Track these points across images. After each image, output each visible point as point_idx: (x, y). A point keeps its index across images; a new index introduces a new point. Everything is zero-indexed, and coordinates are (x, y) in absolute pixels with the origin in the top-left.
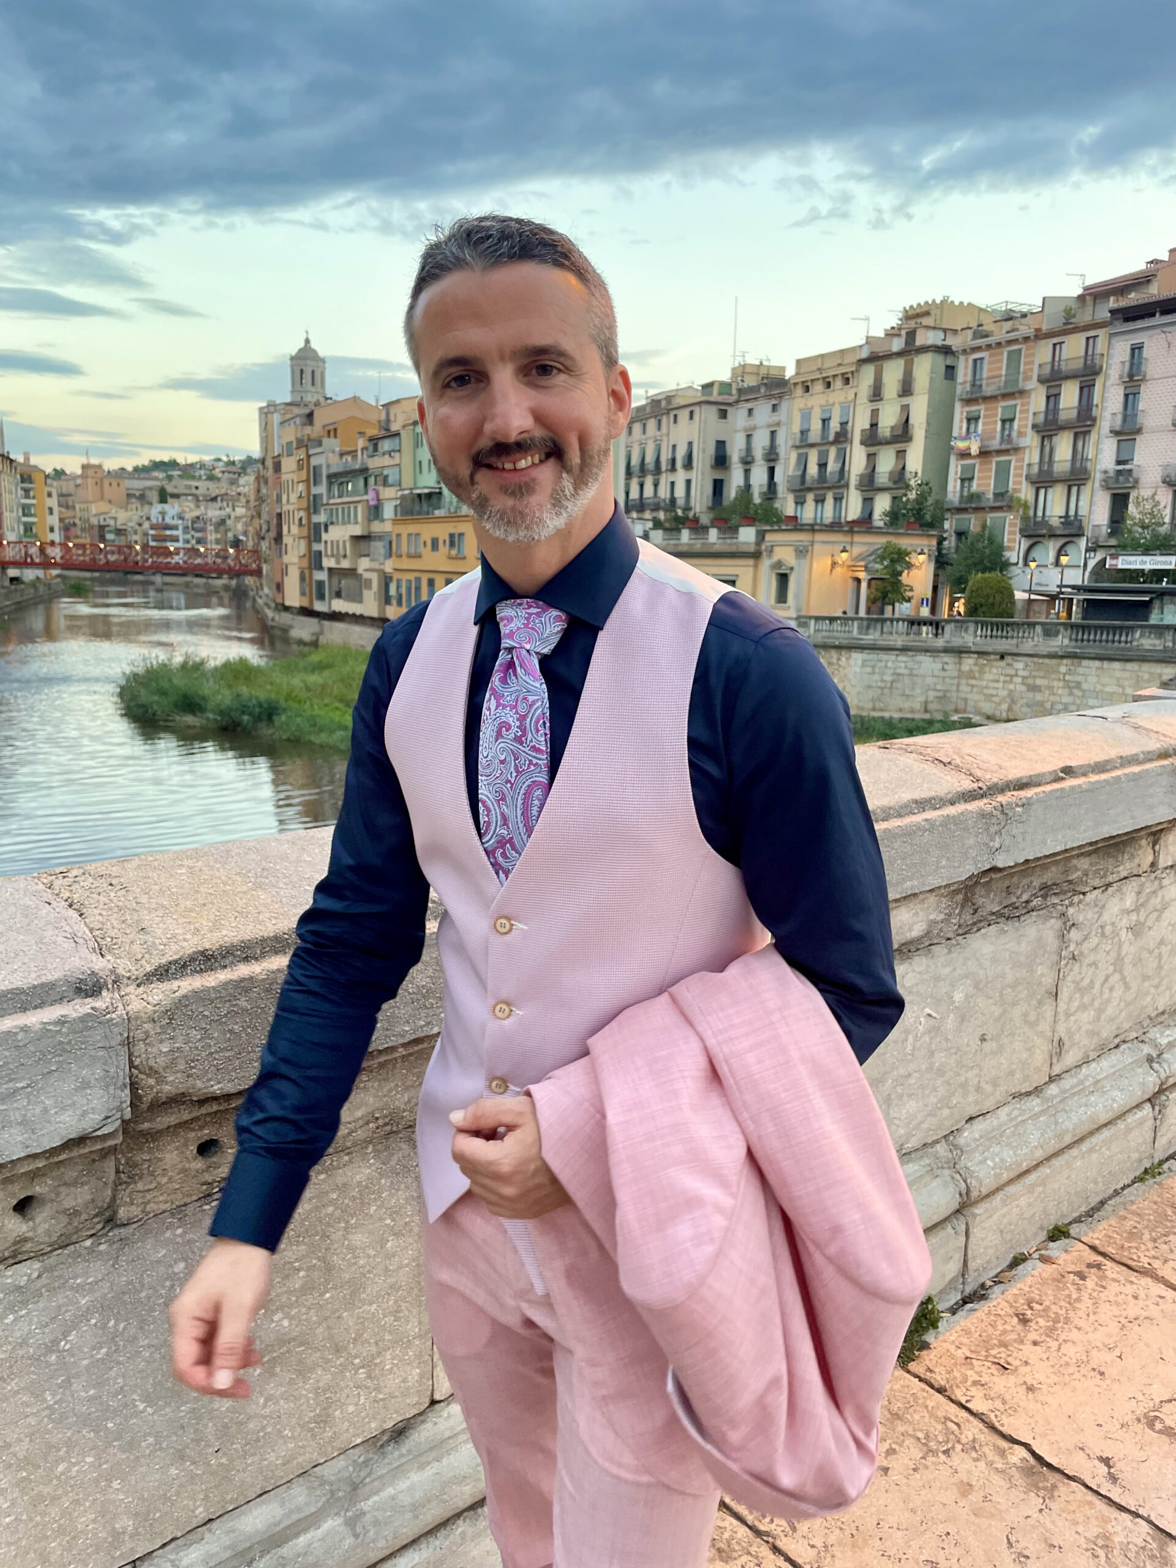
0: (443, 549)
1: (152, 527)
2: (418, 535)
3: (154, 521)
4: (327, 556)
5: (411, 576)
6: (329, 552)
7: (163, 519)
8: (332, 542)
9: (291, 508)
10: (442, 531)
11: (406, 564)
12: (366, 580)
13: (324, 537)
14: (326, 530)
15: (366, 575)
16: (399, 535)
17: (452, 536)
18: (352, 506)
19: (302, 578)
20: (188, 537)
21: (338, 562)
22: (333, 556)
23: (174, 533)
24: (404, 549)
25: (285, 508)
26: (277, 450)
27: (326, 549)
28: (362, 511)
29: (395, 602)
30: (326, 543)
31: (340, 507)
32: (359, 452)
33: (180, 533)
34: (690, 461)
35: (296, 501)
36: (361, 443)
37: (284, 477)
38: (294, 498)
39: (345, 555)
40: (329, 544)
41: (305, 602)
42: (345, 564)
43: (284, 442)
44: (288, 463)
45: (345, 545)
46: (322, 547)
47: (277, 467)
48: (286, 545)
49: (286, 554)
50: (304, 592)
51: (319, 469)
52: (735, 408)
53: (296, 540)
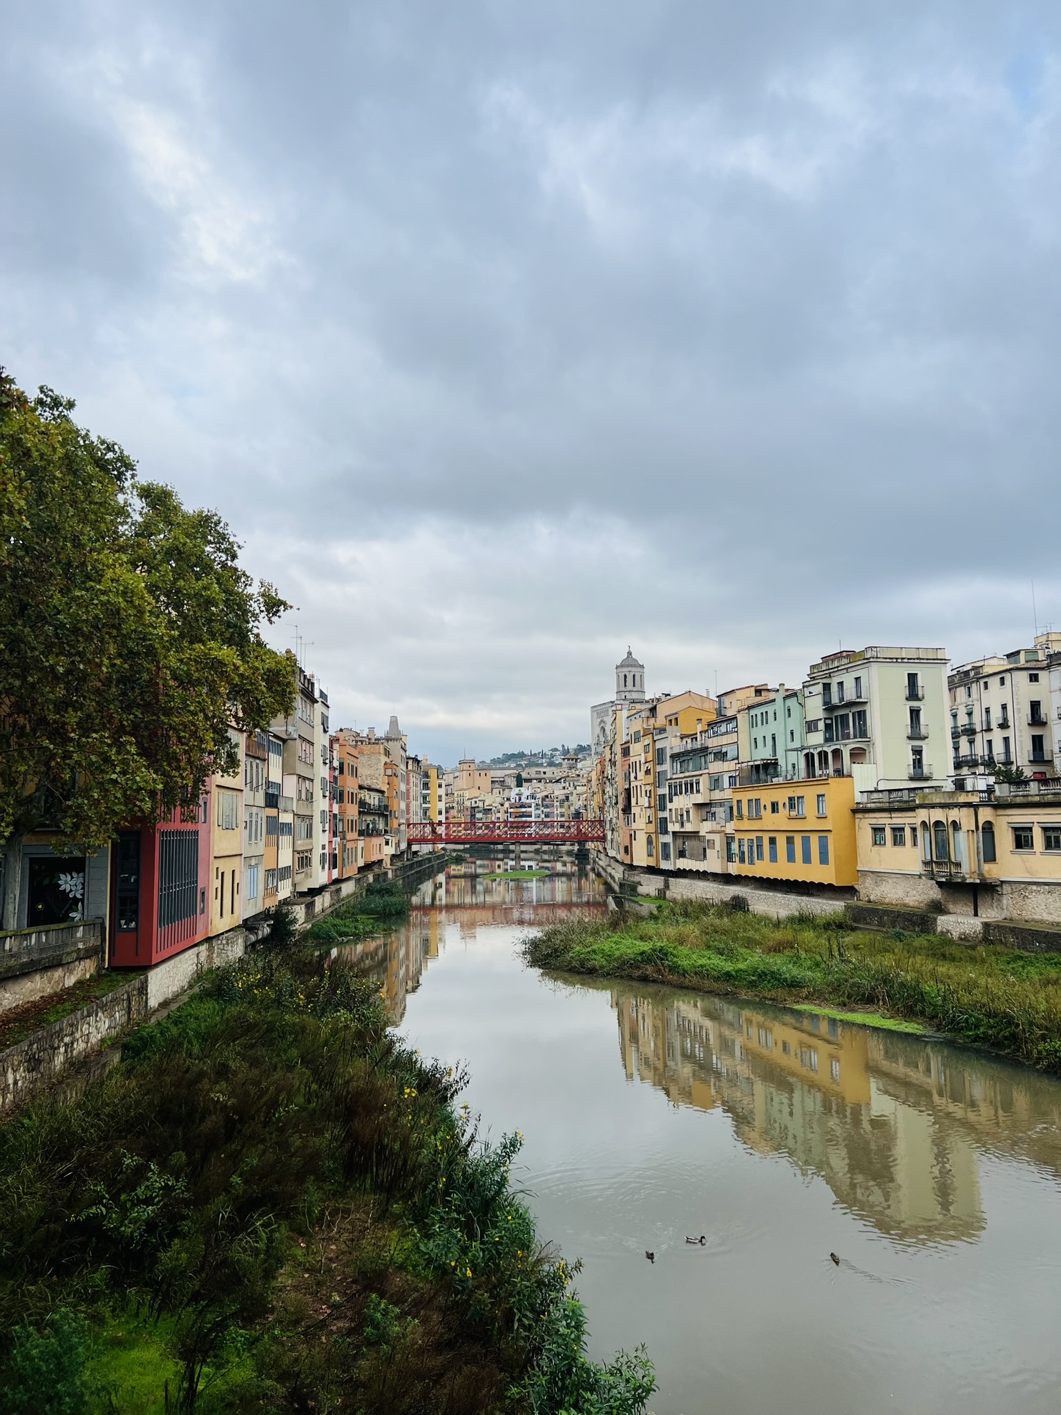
0: (783, 812)
1: (511, 806)
2: (757, 800)
3: (513, 801)
4: (671, 821)
5: (753, 836)
6: (674, 819)
7: (520, 800)
8: (676, 809)
9: (638, 783)
10: (782, 796)
11: (746, 825)
12: (709, 841)
13: (669, 806)
14: (671, 801)
15: (709, 837)
16: (739, 802)
17: (791, 799)
18: (694, 779)
19: (649, 842)
20: (538, 812)
21: (682, 826)
22: (677, 821)
24: (745, 811)
25: (632, 784)
26: (625, 739)
27: (671, 815)
28: (704, 783)
29: (737, 859)
30: (670, 810)
31: (683, 781)
32: (698, 735)
33: (532, 809)
34: (1005, 719)
35: (643, 778)
36: (699, 728)
37: (632, 760)
38: (641, 775)
39: (688, 820)
40: (674, 811)
41: (652, 862)
42: (688, 827)
43: (632, 731)
44: (636, 748)
45: (688, 812)
46: (666, 814)
47: (626, 752)
48: (635, 814)
49: (635, 822)
50: (651, 853)
51: (662, 751)
52: (1047, 672)
53: (644, 810)
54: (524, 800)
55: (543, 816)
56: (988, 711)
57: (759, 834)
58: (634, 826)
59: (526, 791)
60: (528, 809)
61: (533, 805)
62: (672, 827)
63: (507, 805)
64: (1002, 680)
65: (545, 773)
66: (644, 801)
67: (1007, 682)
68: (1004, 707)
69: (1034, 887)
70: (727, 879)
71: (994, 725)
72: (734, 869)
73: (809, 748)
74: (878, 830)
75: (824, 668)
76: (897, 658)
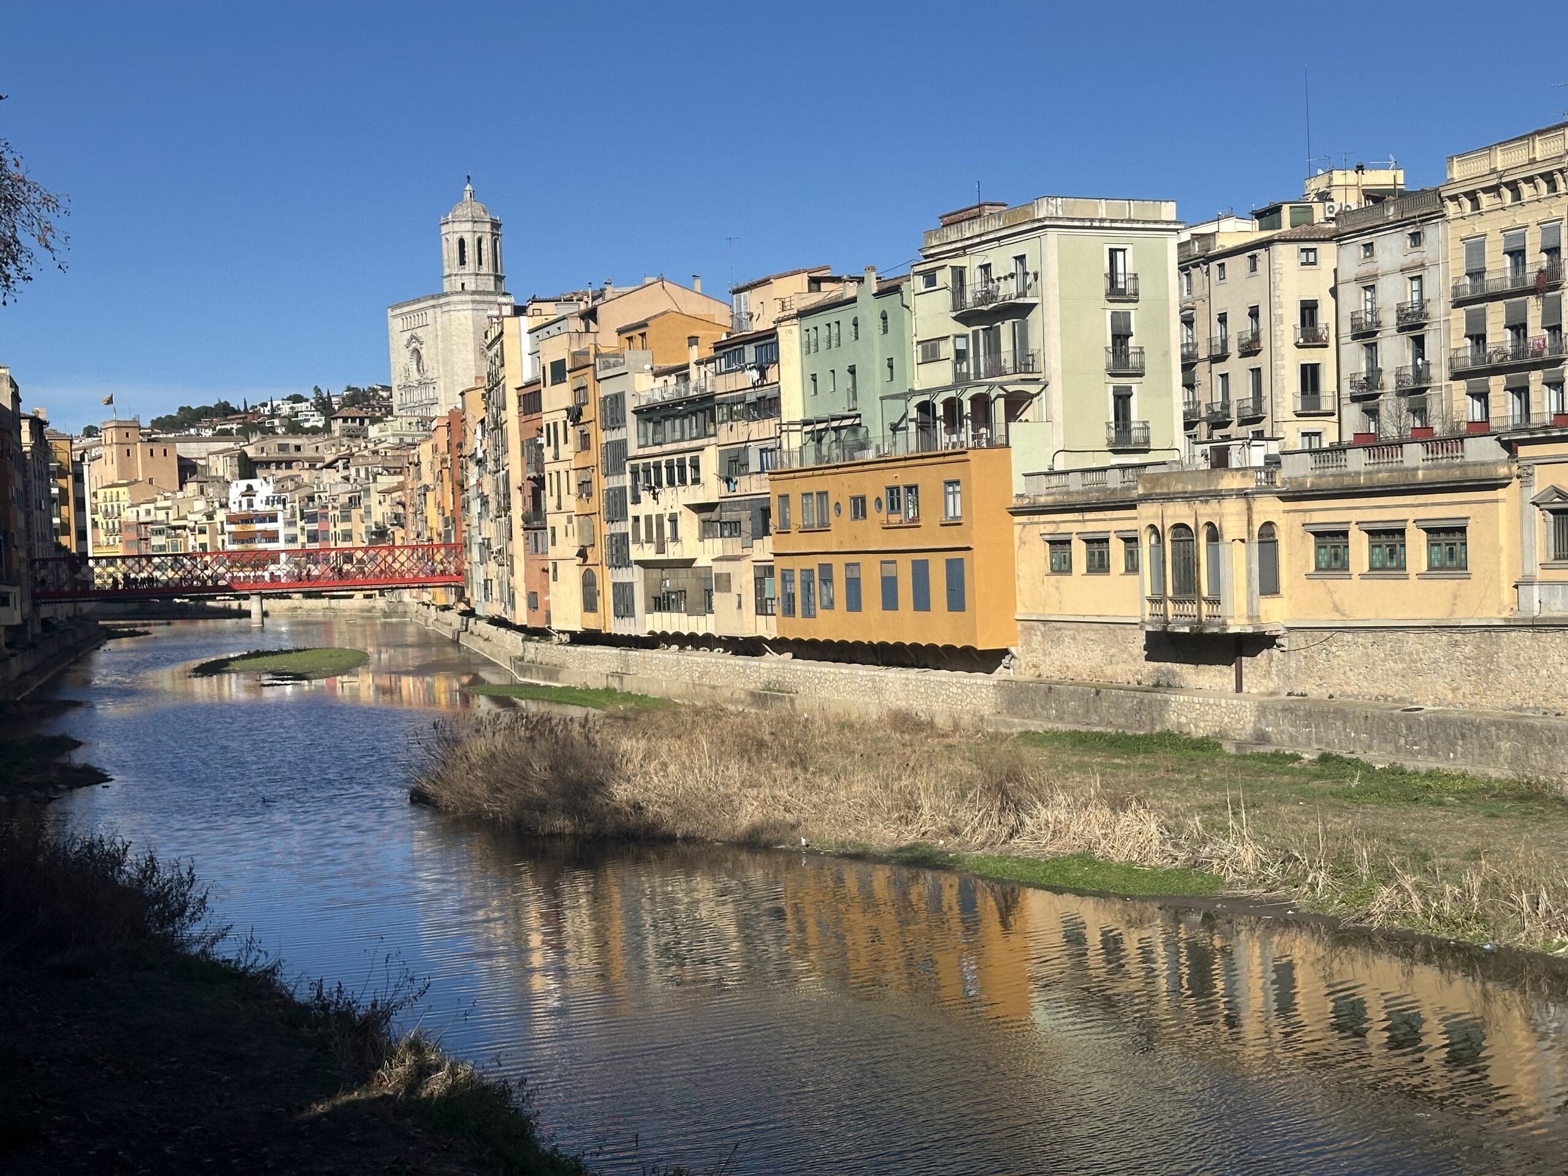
0: (876, 517)
1: (231, 520)
2: (823, 494)
3: (234, 509)
4: (637, 540)
5: (812, 563)
6: (643, 535)
7: (250, 504)
8: (648, 518)
9: (561, 467)
10: (874, 486)
11: (797, 542)
12: (718, 576)
13: (632, 510)
14: (637, 500)
15: (718, 568)
16: (784, 498)
17: (893, 491)
18: (688, 456)
19: (588, 583)
20: (292, 531)
21: (661, 550)
22: (649, 540)
23: (269, 526)
24: (796, 517)
25: (548, 468)
26: (528, 376)
27: (636, 530)
28: (710, 462)
29: (778, 609)
30: (636, 519)
31: (664, 459)
32: (693, 368)
34: (1256, 336)
35: (571, 456)
36: (694, 354)
37: (547, 419)
38: (567, 450)
39: (675, 538)
40: (642, 521)
41: (592, 622)
42: (673, 552)
43: (547, 360)
44: (557, 398)
45: (673, 520)
46: (627, 527)
47: (531, 402)
48: (553, 528)
49: (554, 544)
50: (590, 604)
51: (617, 400)
52: (1333, 246)
53: (575, 519)
54: (259, 506)
55: (303, 539)
56: (1223, 319)
57: (825, 560)
58: (553, 552)
59: (264, 488)
61: (281, 516)
62: (636, 553)
63: (221, 515)
64: (1253, 258)
65: (298, 448)
66: (571, 502)
67: (1262, 264)
68: (1254, 313)
69: (1349, 637)
70: (751, 647)
71: (1233, 348)
72: (767, 628)
73: (922, 392)
74: (1059, 544)
75: (953, 238)
76: (1092, 220)
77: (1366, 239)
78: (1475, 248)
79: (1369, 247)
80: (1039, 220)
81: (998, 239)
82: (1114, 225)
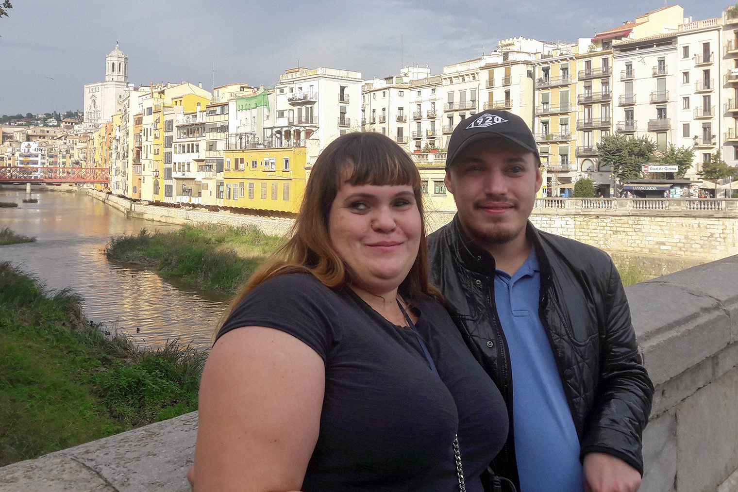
0: (260, 168)
3: (23, 152)
4: (175, 171)
5: (237, 182)
6: (177, 169)
7: (28, 150)
8: (179, 163)
9: (148, 144)
11: (233, 175)
12: (203, 184)
13: (174, 160)
18: (195, 143)
19: (156, 184)
21: (183, 174)
22: (179, 171)
24: (232, 167)
25: (143, 144)
26: (139, 110)
27: (175, 167)
28: (203, 145)
29: (224, 197)
30: (175, 163)
31: (186, 143)
32: (198, 114)
33: (39, 159)
34: (384, 118)
35: (152, 140)
36: (199, 109)
37: (144, 127)
38: (151, 138)
39: (189, 171)
40: (177, 164)
41: (157, 198)
42: (188, 175)
43: (145, 107)
44: (148, 120)
45: (189, 165)
46: (171, 166)
47: (139, 121)
48: (144, 165)
49: (144, 170)
50: (156, 192)
51: (170, 123)
52: (409, 91)
53: (152, 162)
54: (31, 151)
55: (48, 164)
56: (374, 111)
57: (242, 181)
58: (143, 173)
59: (34, 145)
60: (35, 159)
61: (40, 155)
62: (174, 175)
63: (17, 154)
64: (384, 92)
65: (48, 132)
66: (151, 156)
67: (387, 95)
68: (384, 109)
70: (215, 209)
71: (377, 120)
72: (221, 203)
73: (278, 127)
75: (290, 78)
76: (335, 76)
77: (418, 89)
78: (451, 95)
79: (419, 92)
80: (318, 75)
81: (305, 79)
82: (342, 78)
